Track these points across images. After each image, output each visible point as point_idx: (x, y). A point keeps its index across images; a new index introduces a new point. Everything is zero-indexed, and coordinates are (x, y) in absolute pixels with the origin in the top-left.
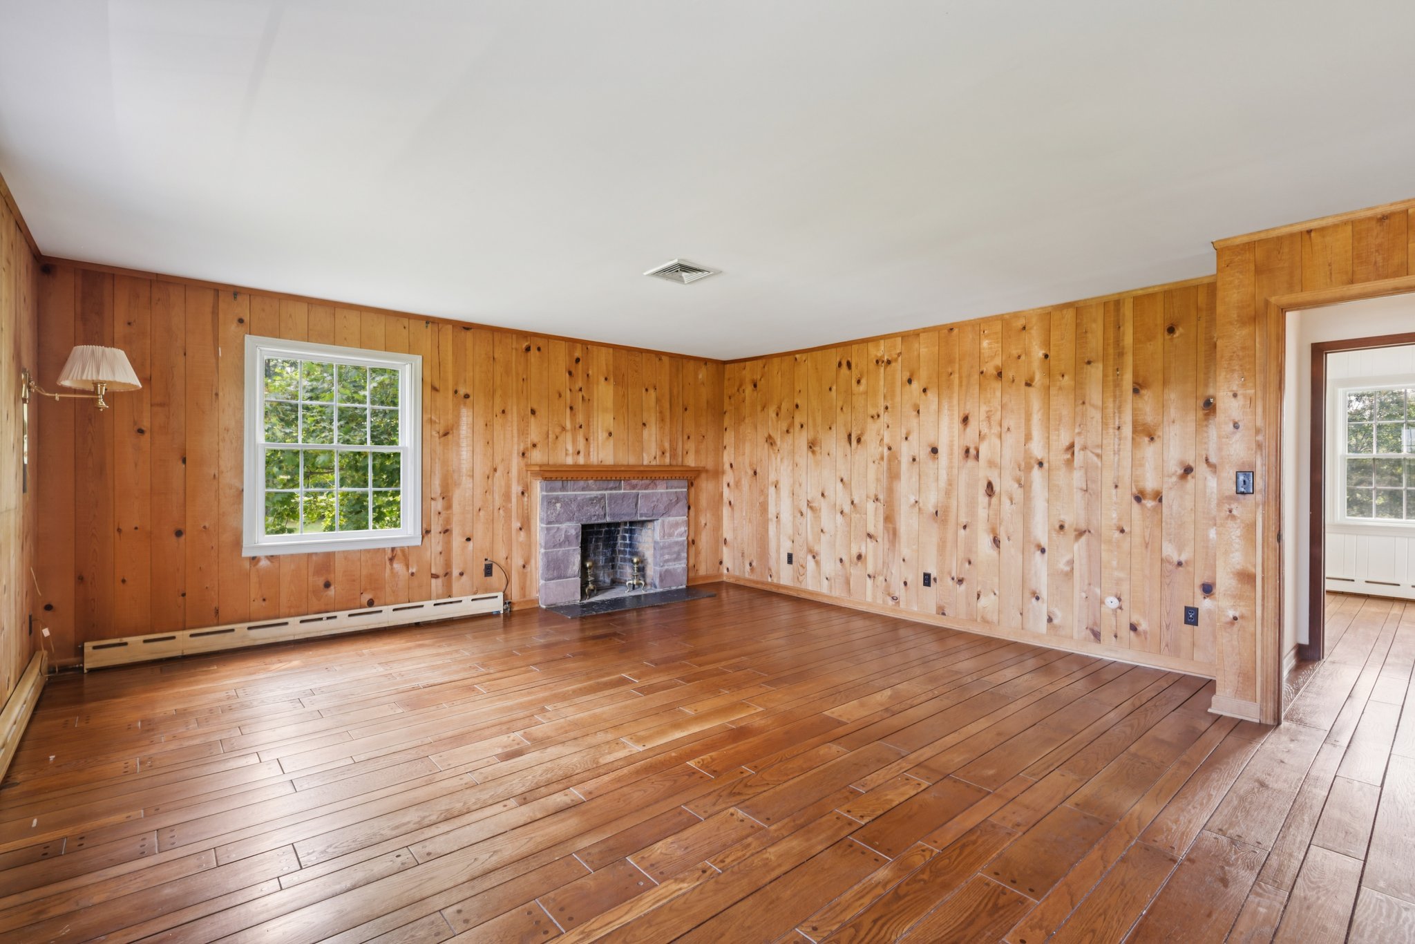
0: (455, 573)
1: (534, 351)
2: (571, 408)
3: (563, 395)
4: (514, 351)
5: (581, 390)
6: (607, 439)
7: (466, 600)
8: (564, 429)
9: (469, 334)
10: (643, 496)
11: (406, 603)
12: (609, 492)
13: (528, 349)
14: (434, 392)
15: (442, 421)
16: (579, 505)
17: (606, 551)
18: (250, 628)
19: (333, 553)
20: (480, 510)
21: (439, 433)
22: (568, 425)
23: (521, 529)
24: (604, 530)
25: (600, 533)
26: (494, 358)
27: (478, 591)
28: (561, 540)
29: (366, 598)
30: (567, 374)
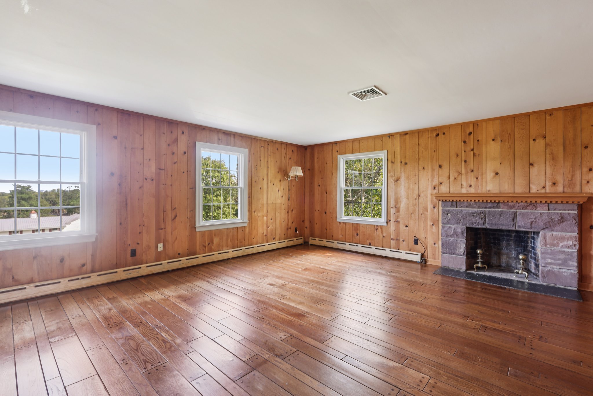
0: (401, 240)
1: (441, 135)
2: (465, 161)
3: (459, 155)
4: (429, 139)
5: (472, 150)
6: (494, 177)
7: (404, 252)
8: (460, 173)
9: (407, 136)
10: (520, 214)
11: (381, 247)
12: (488, 209)
13: (437, 135)
14: (392, 164)
15: (395, 175)
16: (463, 216)
17: (518, 249)
18: (338, 243)
19: (359, 224)
20: (412, 214)
21: (394, 180)
22: (463, 171)
23: (433, 225)
24: (513, 235)
25: (511, 236)
26: (419, 144)
27: (410, 250)
28: (451, 234)
29: (368, 242)
30: (463, 143)
